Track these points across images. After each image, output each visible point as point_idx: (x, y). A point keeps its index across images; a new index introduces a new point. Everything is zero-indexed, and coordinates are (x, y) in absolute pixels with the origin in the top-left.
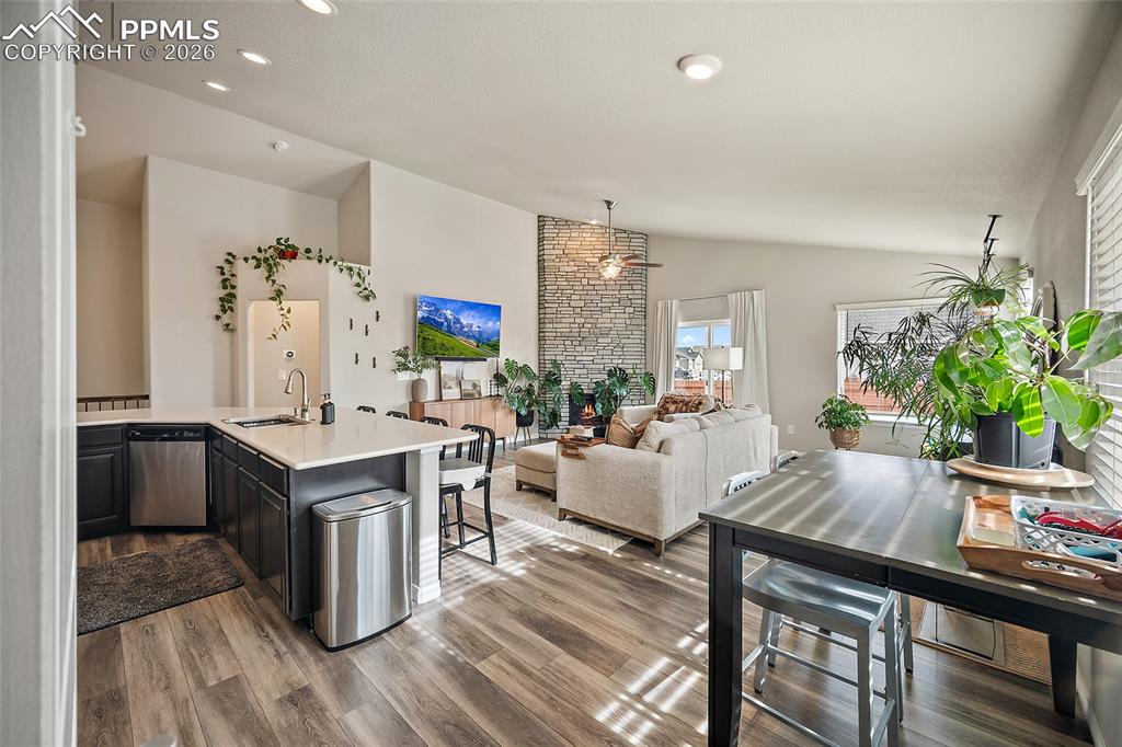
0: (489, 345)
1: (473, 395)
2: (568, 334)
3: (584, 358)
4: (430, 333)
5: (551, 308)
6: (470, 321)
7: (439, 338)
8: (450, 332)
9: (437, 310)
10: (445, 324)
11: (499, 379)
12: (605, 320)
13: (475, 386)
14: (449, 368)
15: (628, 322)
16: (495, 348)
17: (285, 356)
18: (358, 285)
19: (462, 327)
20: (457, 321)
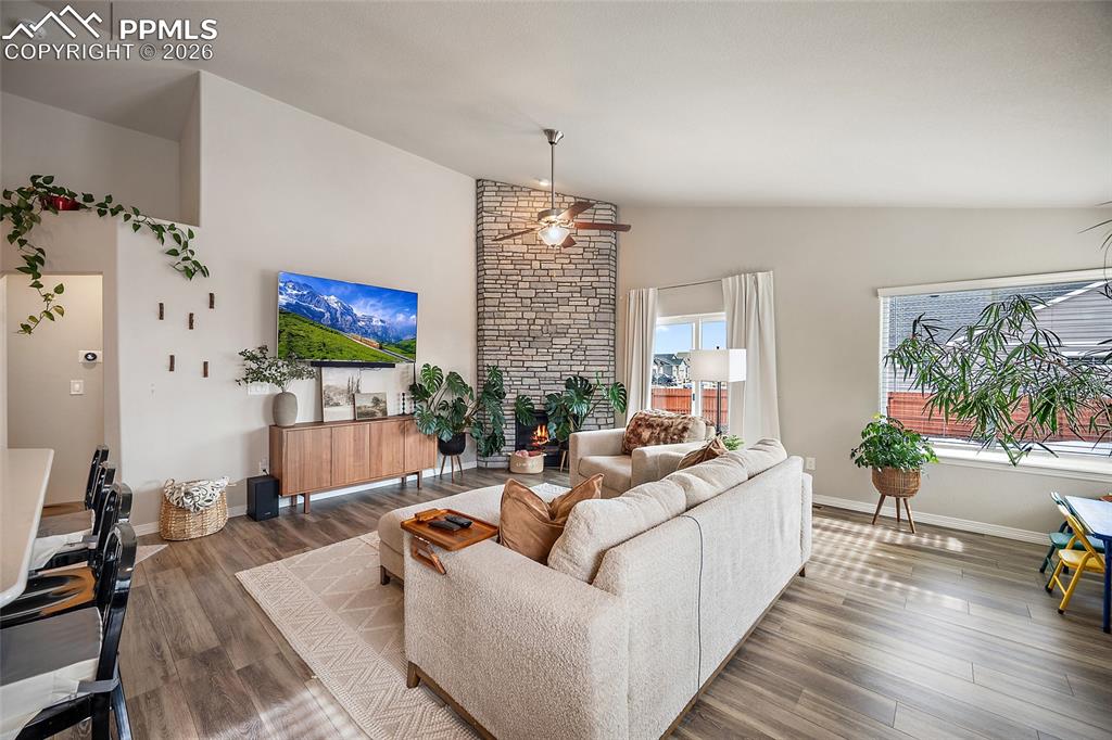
0: (398, 346)
1: (373, 414)
2: (513, 333)
3: (534, 364)
4: (301, 328)
5: (492, 299)
7: (317, 335)
8: (335, 325)
9: (313, 295)
10: (327, 315)
11: (417, 392)
12: (562, 315)
13: (376, 401)
14: (334, 378)
15: (592, 317)
16: (409, 350)
17: (82, 359)
18: (174, 253)
19: (356, 320)
20: (348, 311)
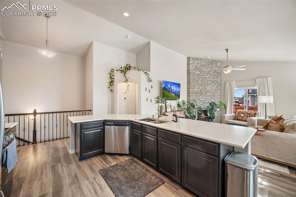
1: (174, 110)
2: (197, 92)
3: (202, 99)
4: (165, 92)
5: (192, 84)
6: (174, 88)
7: (167, 93)
8: (169, 91)
9: (166, 85)
10: (168, 89)
11: (179, 105)
12: (209, 88)
13: (174, 107)
14: (169, 102)
15: (216, 88)
16: (179, 96)
17: (124, 99)
18: (148, 78)
19: (172, 90)
20: (171, 88)
